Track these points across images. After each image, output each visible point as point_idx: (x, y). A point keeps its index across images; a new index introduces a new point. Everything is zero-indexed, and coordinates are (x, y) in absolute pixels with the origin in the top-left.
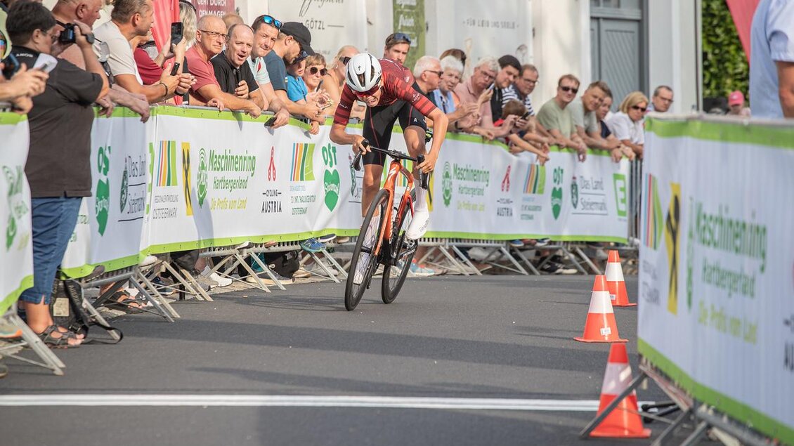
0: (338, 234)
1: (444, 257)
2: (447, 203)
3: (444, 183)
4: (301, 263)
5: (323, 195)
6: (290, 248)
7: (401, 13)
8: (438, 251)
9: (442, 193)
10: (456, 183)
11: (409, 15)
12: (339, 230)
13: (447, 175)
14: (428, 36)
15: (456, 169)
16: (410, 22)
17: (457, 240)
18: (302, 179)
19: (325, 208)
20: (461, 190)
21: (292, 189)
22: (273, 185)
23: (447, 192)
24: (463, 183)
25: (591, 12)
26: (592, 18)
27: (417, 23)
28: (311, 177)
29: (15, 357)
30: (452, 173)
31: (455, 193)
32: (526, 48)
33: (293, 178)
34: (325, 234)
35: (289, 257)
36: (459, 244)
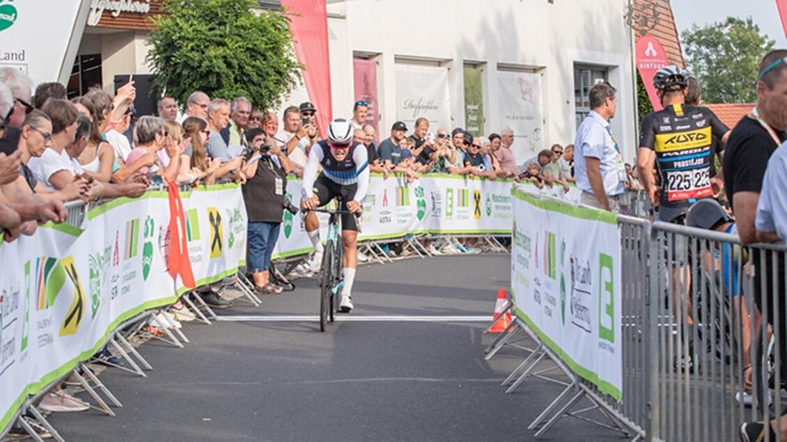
0: (424, 233)
1: (488, 243)
2: (489, 214)
3: (487, 204)
4: (404, 248)
5: (416, 212)
6: (397, 240)
7: (470, 113)
8: (484, 240)
9: (486, 209)
10: (493, 204)
11: (473, 115)
12: (425, 231)
13: (488, 200)
14: (485, 125)
15: (493, 196)
16: (475, 118)
17: (495, 234)
18: (403, 204)
19: (417, 219)
20: (497, 207)
21: (398, 210)
22: (386, 209)
23: (489, 209)
24: (498, 204)
25: (576, 109)
26: (577, 113)
27: (478, 118)
28: (408, 204)
29: (241, 299)
30: (491, 199)
31: (493, 209)
32: (540, 130)
33: (397, 204)
34: (418, 232)
35: (397, 245)
36: (496, 236)
